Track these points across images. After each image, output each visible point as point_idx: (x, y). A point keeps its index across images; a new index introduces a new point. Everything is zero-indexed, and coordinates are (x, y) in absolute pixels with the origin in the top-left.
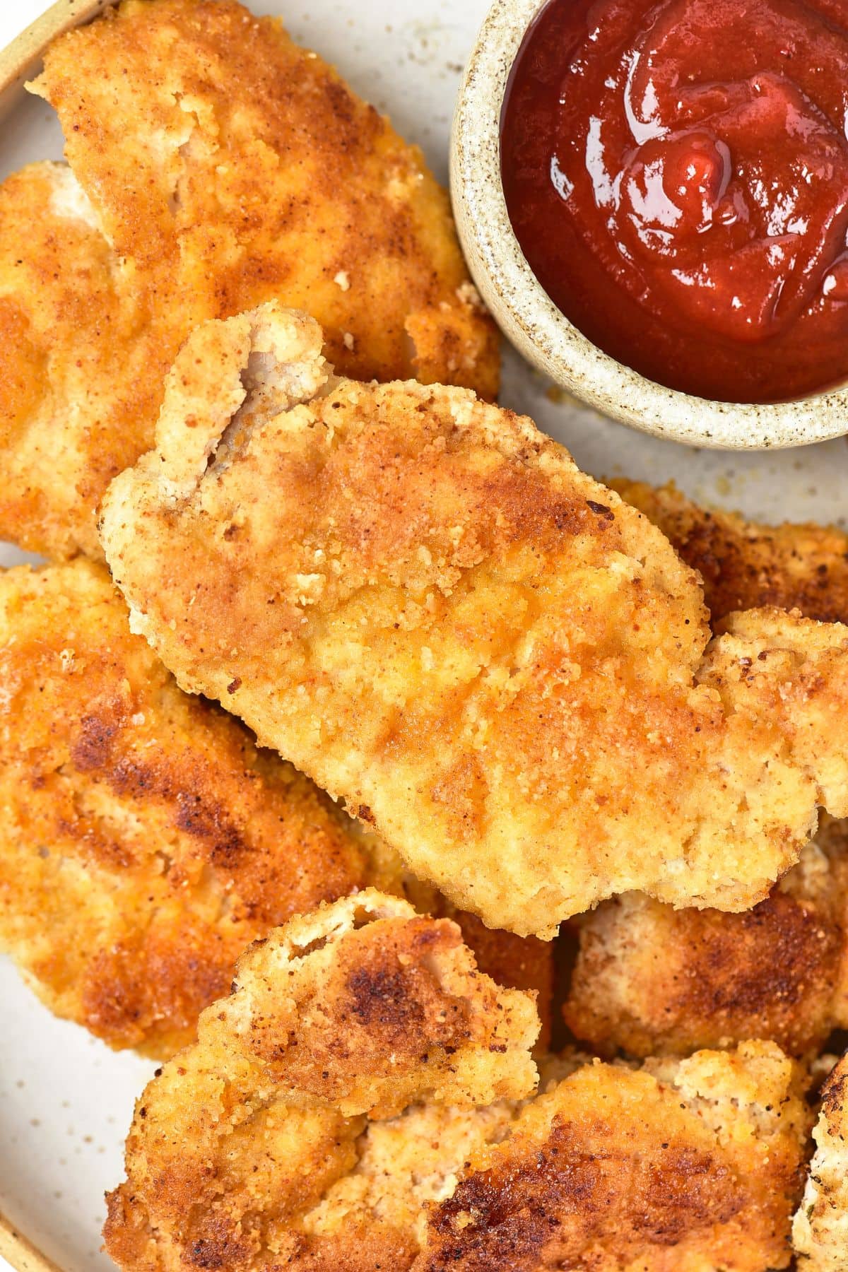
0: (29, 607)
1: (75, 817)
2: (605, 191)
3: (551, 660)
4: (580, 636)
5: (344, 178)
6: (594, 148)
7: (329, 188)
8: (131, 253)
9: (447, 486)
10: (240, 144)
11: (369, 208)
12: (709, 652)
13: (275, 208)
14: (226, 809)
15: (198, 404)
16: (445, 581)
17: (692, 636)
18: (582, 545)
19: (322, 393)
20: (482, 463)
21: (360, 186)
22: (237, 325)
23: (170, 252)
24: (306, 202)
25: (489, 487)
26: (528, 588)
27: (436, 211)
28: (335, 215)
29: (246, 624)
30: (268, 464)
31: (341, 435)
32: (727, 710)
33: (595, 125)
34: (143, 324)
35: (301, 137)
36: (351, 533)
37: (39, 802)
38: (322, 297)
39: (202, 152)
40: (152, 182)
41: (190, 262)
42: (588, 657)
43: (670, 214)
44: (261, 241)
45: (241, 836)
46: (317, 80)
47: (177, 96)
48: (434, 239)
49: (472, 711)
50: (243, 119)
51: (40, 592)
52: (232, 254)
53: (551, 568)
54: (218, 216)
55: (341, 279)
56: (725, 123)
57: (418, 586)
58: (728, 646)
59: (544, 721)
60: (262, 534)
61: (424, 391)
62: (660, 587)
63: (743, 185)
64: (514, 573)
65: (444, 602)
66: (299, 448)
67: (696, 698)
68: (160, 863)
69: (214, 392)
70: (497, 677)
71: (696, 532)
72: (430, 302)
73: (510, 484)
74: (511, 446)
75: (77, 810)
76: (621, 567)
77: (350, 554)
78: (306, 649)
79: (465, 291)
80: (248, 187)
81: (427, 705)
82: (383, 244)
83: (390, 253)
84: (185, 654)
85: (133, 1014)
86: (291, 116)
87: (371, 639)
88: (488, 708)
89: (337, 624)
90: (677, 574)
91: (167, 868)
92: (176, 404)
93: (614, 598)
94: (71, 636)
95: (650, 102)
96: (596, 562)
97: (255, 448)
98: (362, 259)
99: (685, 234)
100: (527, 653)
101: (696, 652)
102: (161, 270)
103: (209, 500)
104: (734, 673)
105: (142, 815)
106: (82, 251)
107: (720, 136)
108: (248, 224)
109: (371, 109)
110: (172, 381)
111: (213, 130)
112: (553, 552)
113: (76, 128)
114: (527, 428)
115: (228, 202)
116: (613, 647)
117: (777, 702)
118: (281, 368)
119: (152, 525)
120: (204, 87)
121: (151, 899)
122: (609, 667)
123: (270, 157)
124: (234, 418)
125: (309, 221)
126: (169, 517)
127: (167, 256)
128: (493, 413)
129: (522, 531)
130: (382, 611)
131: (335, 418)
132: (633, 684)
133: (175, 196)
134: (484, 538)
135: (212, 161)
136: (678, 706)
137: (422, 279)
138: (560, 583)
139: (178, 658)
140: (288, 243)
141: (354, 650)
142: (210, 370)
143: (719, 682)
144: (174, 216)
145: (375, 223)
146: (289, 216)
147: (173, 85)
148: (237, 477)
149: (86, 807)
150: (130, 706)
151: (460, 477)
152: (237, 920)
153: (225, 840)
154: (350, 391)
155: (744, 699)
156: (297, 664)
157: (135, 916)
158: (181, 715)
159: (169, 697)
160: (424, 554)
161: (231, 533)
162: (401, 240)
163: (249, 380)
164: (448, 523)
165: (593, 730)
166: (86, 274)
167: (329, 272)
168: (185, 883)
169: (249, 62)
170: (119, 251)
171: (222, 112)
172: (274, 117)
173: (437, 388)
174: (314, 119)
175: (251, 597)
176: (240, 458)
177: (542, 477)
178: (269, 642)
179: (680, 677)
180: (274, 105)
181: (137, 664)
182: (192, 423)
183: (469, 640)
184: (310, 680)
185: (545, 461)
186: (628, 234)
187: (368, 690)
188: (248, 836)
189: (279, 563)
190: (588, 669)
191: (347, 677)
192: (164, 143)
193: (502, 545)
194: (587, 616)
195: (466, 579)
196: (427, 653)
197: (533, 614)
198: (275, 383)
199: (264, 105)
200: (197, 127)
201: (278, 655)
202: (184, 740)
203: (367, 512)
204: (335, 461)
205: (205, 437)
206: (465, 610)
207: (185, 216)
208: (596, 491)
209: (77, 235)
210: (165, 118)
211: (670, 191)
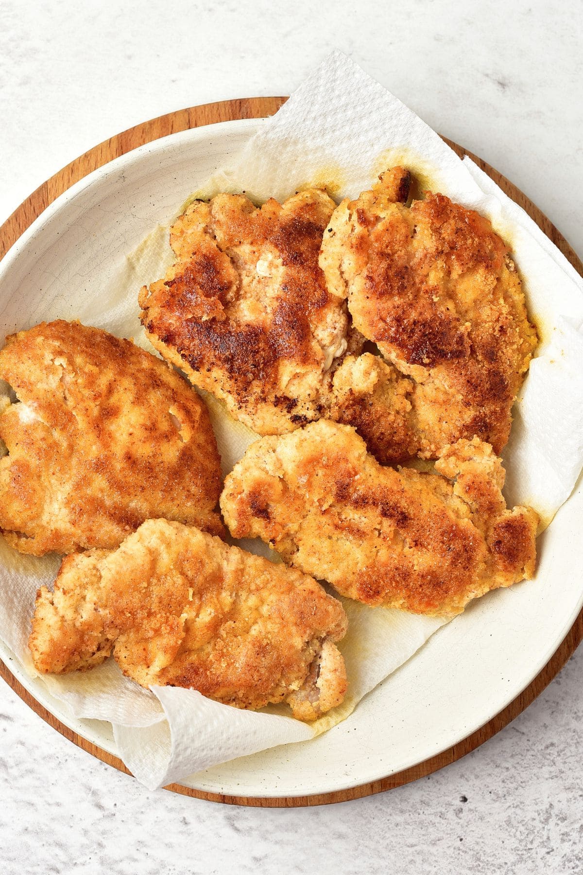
5: (125, 367)
7: (122, 373)
8: (56, 425)
10: (82, 369)
11: (139, 375)
13: (104, 388)
21: (132, 368)
23: (71, 418)
24: (115, 381)
28: (127, 382)
34: (71, 447)
35: (104, 358)
39: (69, 377)
40: (54, 396)
41: (80, 419)
44: (104, 401)
46: (102, 337)
47: (52, 360)
50: (79, 360)
52: (95, 410)
54: (84, 398)
80: (91, 383)
82: (150, 386)
83: (154, 388)
86: (97, 352)
98: (144, 394)
102: (71, 427)
106: (39, 430)
108: (97, 397)
109: (125, 339)
111: (71, 368)
113: (19, 386)
115: (86, 392)
120: (60, 353)
123: (95, 370)
125: (118, 387)
127: (70, 421)
133: (65, 398)
135: (74, 380)
137: (169, 393)
140: (113, 400)
144: (67, 405)
145: (144, 379)
146: (110, 390)
147: (48, 356)
162: (156, 381)
166: (43, 439)
169: (74, 339)
170: (51, 426)
171: (71, 360)
172: (90, 354)
174: (106, 350)
180: (89, 350)
192: (53, 380)
199: (86, 352)
200: (64, 369)
207: (71, 403)
209: (35, 426)
210: (50, 369)
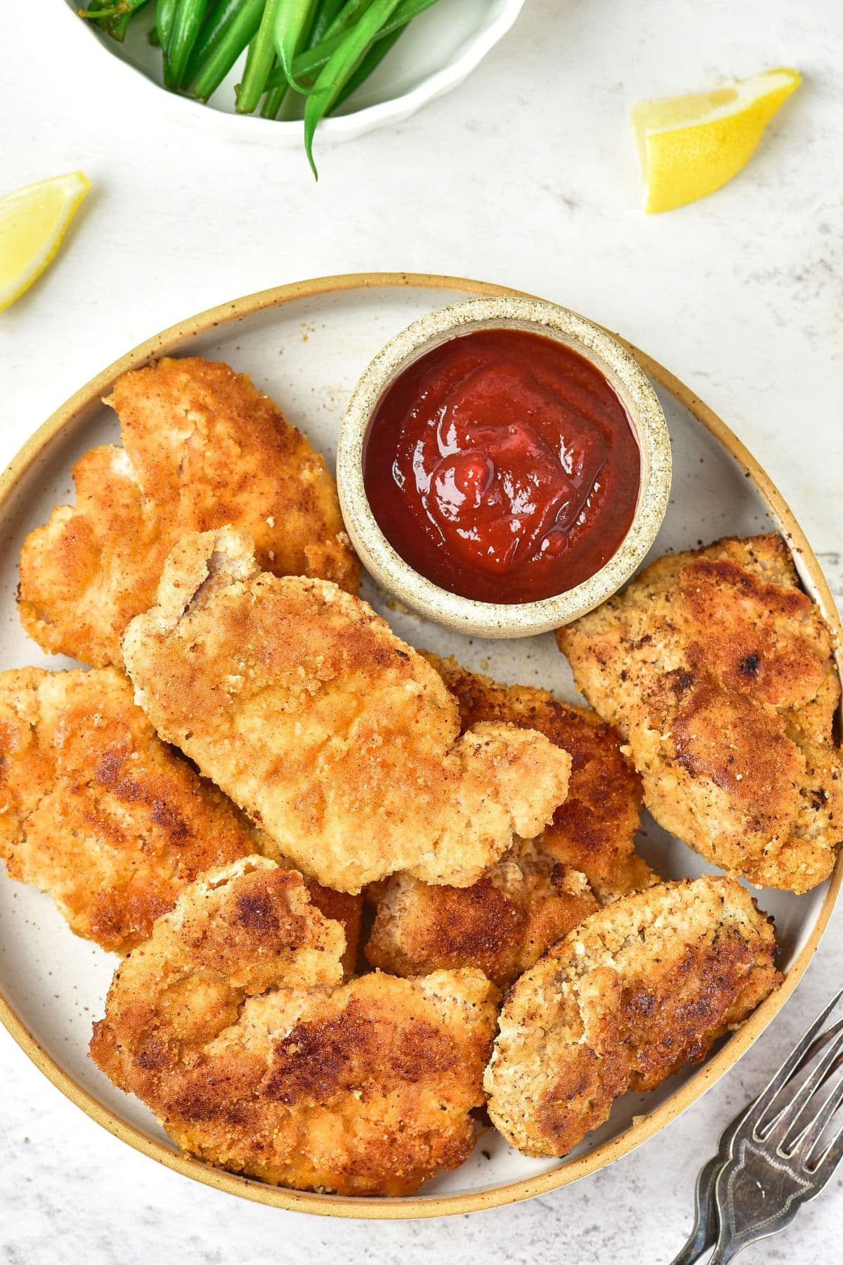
0: (79, 689)
1: (95, 812)
2: (423, 481)
3: (368, 734)
4: (384, 722)
5: (277, 466)
6: (418, 457)
7: (268, 471)
8: (153, 495)
9: (317, 633)
10: (219, 441)
11: (290, 484)
12: (458, 739)
13: (236, 478)
14: (180, 811)
15: (181, 575)
16: (312, 687)
17: (448, 730)
18: (391, 674)
19: (252, 577)
20: (338, 622)
21: (286, 472)
22: (208, 536)
23: (175, 497)
24: (254, 477)
25: (340, 636)
26: (359, 695)
27: (329, 490)
28: (269, 486)
29: (197, 701)
30: (217, 612)
31: (260, 600)
32: (464, 769)
33: (421, 444)
34: (157, 537)
35: (254, 440)
36: (260, 655)
37: (75, 802)
38: (260, 529)
39: (198, 443)
40: (168, 457)
41: (186, 504)
42: (388, 735)
43: (458, 498)
44: (227, 496)
45: (188, 828)
46: (267, 411)
47: (187, 411)
48: (325, 505)
49: (321, 760)
50: (222, 428)
51: (86, 682)
52: (210, 501)
53: (372, 686)
54: (203, 479)
55: (270, 521)
56: (493, 449)
57: (297, 689)
58: (470, 738)
59: (361, 769)
60: (211, 650)
61: (309, 582)
62: (433, 702)
63: (500, 484)
64: (352, 686)
65: (311, 699)
66: (236, 605)
67: (446, 762)
68: (141, 842)
69: (191, 569)
70: (337, 743)
71: (462, 681)
72: (320, 539)
73: (351, 636)
74: (355, 616)
75: (96, 808)
76: (411, 687)
77: (259, 666)
78: (232, 720)
79: (341, 535)
80: (222, 465)
81: (296, 756)
82: (296, 504)
83: (300, 510)
84: (163, 715)
85: (118, 928)
86: (250, 428)
87: (267, 717)
88: (330, 759)
89: (250, 707)
90: (443, 696)
91: (144, 844)
92: (170, 574)
93: (407, 704)
94: (101, 706)
95: (452, 434)
96: (398, 683)
97: (211, 604)
98: (283, 511)
99: (465, 510)
100: (354, 730)
101: (450, 739)
102: (169, 508)
103: (183, 631)
104: (470, 752)
105: (132, 812)
106: (126, 494)
107: (489, 455)
108: (220, 485)
109: (296, 429)
110: (169, 562)
111: (205, 431)
112: (374, 677)
113: (128, 424)
114: (366, 607)
115: (210, 472)
116: (404, 731)
117: (492, 767)
118: (230, 561)
119: (150, 642)
120: (202, 408)
121: (134, 863)
122: (399, 741)
123: (236, 450)
124: (201, 586)
125: (255, 487)
126: (160, 639)
127: (173, 499)
128: (346, 597)
129: (357, 662)
130: (275, 701)
131: (257, 591)
132: (413, 753)
133: (181, 467)
134: (336, 665)
135: (203, 449)
136: (436, 765)
137: (317, 526)
138: (377, 694)
139: (158, 717)
140: (242, 498)
141: (258, 722)
142: (188, 558)
143: (461, 756)
144: (179, 478)
145: (292, 493)
146: (244, 483)
147: (185, 404)
148: (200, 618)
149: (101, 807)
150: (131, 746)
151: (324, 628)
152: (181, 878)
153: (178, 829)
154: (268, 578)
155: (474, 765)
156: (225, 727)
157: (123, 873)
158: (159, 756)
159: (154, 746)
160: (301, 671)
161: (193, 648)
162: (306, 503)
163: (211, 565)
164: (316, 654)
165: (387, 775)
166: (127, 506)
167: (264, 516)
168: (154, 854)
169: (228, 397)
170: (146, 494)
171: (211, 422)
172: (240, 427)
173: (317, 581)
174: (262, 431)
175: (202, 685)
176: (203, 608)
177: (371, 633)
178: (210, 712)
179: (438, 750)
180: (241, 421)
181: (138, 725)
182: (177, 585)
183: (322, 720)
184: (232, 737)
185: (374, 626)
186: (434, 508)
187: (263, 746)
188: (191, 829)
189: (220, 667)
190: (387, 741)
191: (253, 737)
192: (177, 437)
193: (345, 669)
194: (389, 711)
195: (324, 687)
196: (298, 725)
197: (360, 709)
198: (225, 569)
199: (235, 421)
200: (196, 429)
201: (216, 721)
202: (160, 770)
203: (271, 644)
204: (255, 613)
205: (184, 595)
206: (322, 704)
207: (185, 478)
208: (401, 645)
209: (124, 484)
210: (179, 423)
211: (459, 485)
